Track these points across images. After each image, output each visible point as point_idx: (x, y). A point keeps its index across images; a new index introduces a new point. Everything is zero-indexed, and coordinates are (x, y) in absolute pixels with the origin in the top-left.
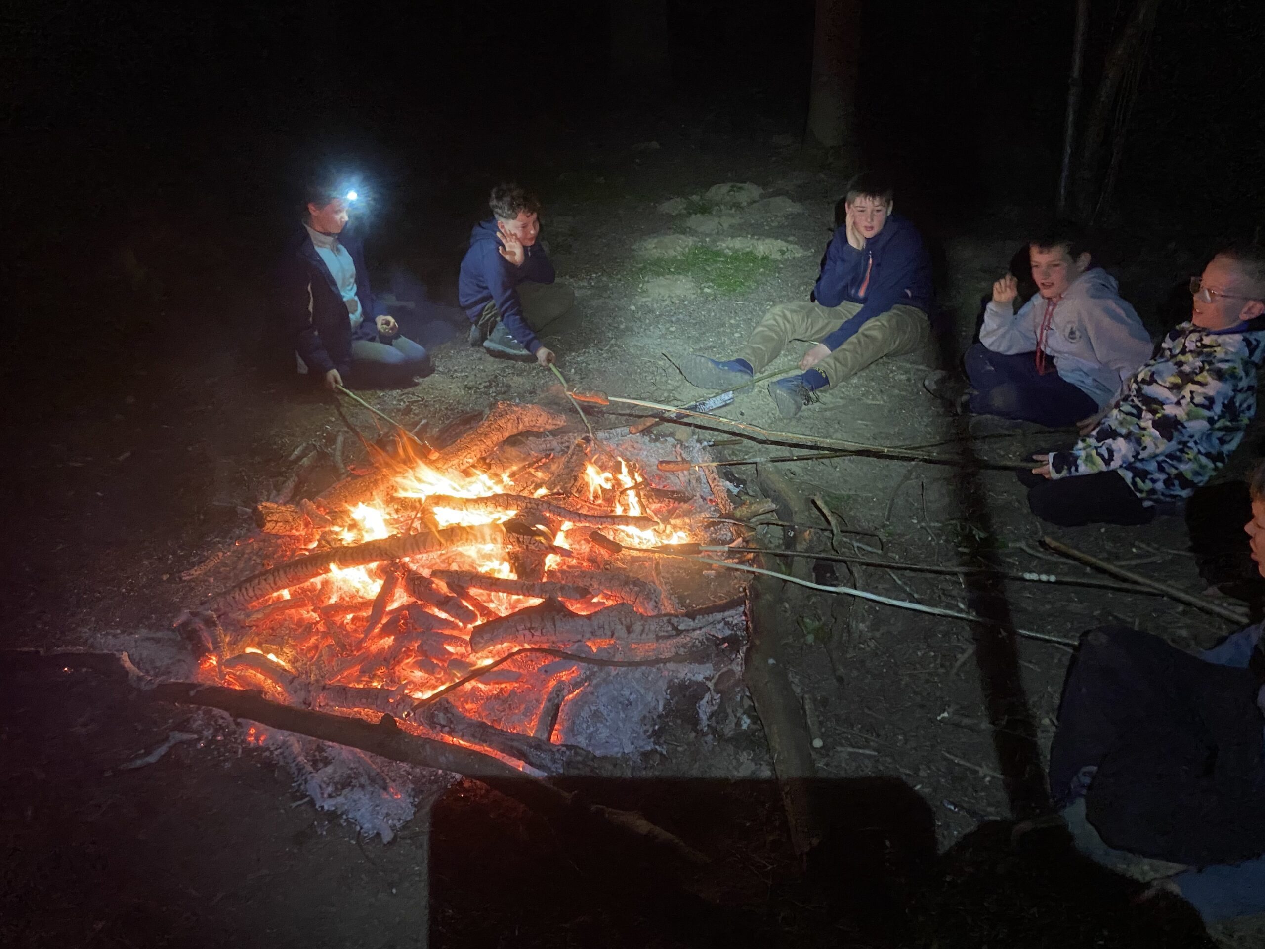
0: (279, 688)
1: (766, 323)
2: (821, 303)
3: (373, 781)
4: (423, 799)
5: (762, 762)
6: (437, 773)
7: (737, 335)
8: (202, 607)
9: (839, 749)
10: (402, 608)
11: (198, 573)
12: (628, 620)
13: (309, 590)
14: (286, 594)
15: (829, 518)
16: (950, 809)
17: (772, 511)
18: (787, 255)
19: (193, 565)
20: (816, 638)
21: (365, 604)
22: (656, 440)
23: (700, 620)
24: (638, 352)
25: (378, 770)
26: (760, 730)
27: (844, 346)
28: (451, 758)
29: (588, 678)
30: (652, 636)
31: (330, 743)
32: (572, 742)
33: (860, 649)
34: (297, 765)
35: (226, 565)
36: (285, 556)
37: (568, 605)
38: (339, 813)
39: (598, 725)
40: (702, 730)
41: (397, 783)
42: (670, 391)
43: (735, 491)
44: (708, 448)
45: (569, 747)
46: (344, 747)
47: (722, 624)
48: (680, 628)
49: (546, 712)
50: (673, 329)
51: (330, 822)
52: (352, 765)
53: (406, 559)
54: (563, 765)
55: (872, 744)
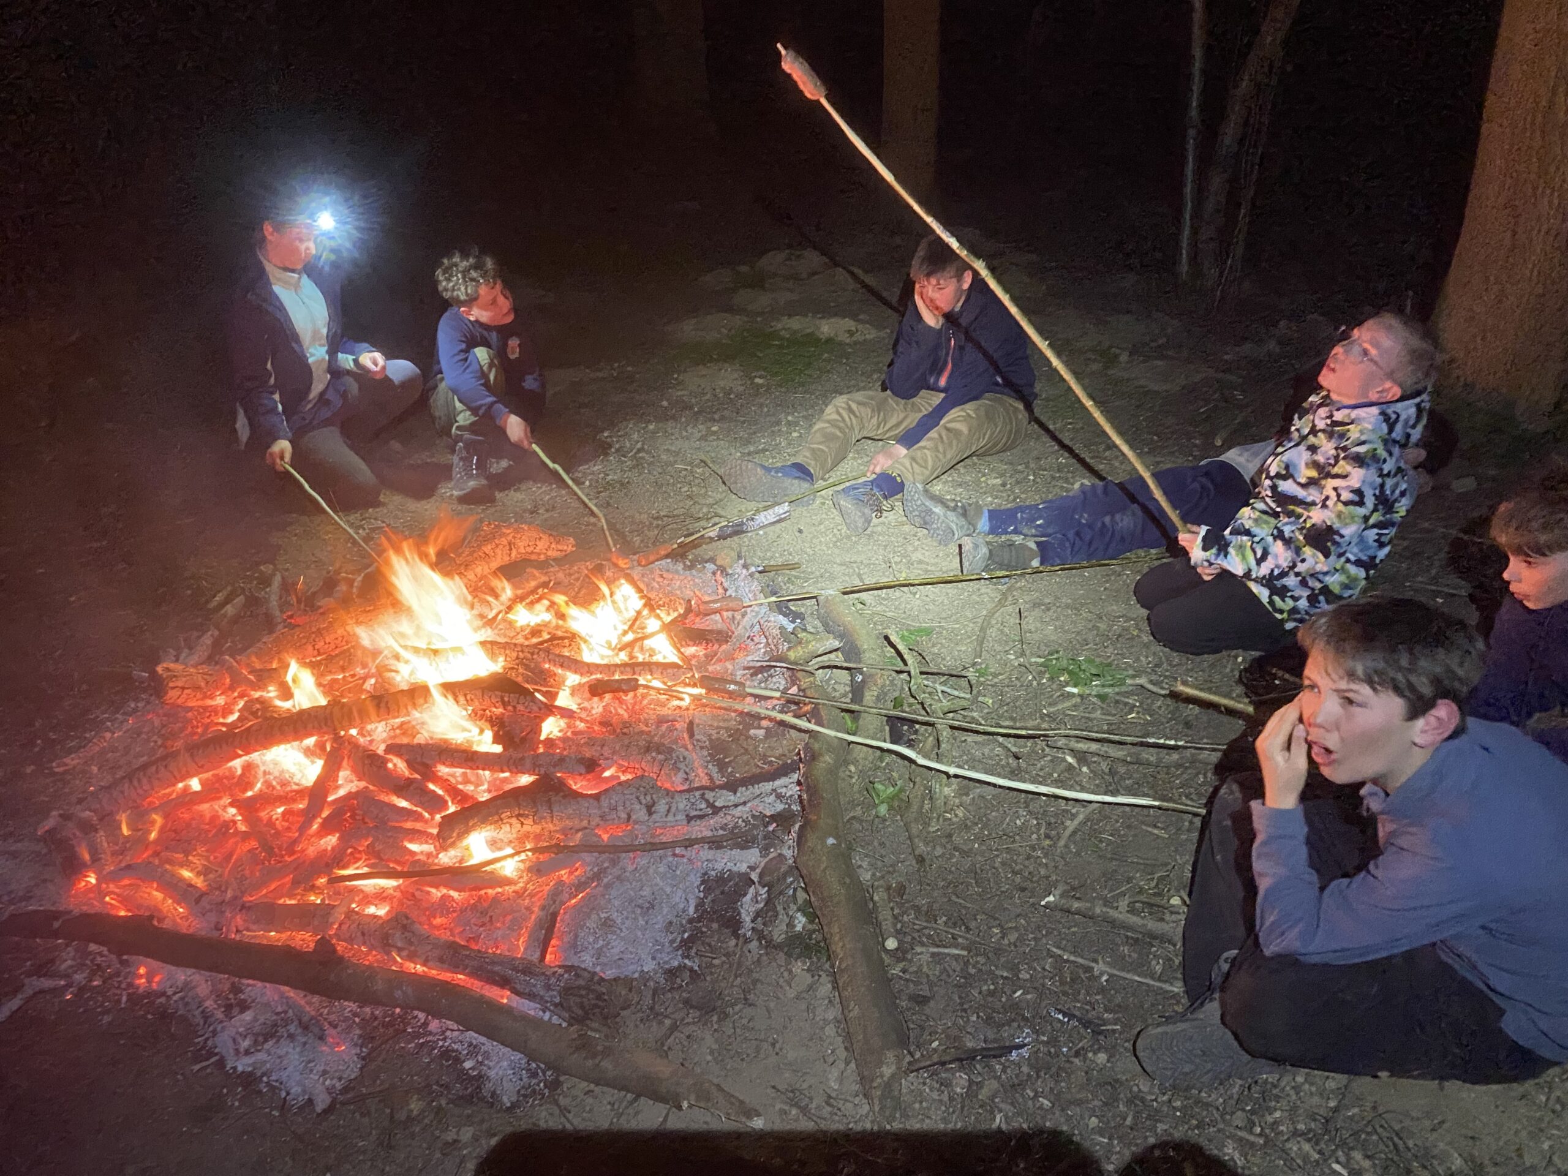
0: (181, 910)
1: (829, 417)
2: (896, 393)
3: (305, 1028)
4: (373, 1050)
5: (821, 973)
6: (394, 1013)
7: (795, 434)
8: (79, 807)
9: (919, 949)
10: (350, 796)
11: (76, 762)
12: (648, 798)
13: (226, 778)
14: (195, 784)
15: (905, 656)
16: (1059, 1020)
17: (836, 650)
18: (858, 337)
19: (70, 751)
20: (891, 808)
21: (301, 793)
22: (691, 567)
23: (743, 793)
24: (671, 459)
25: (313, 1013)
26: (818, 931)
27: (922, 444)
28: (410, 991)
29: (597, 876)
30: (681, 817)
31: (250, 982)
32: (574, 961)
33: (946, 819)
34: (203, 1012)
35: (114, 750)
36: (195, 733)
37: (571, 782)
38: (259, 1074)
39: (610, 936)
40: (745, 935)
41: (339, 1029)
42: (711, 505)
43: (790, 627)
44: (757, 575)
45: (568, 969)
46: (268, 985)
47: (773, 797)
48: (717, 804)
49: (539, 924)
50: (714, 429)
51: (245, 1088)
52: (279, 1009)
53: (353, 732)
54: (560, 993)
55: (960, 940)
